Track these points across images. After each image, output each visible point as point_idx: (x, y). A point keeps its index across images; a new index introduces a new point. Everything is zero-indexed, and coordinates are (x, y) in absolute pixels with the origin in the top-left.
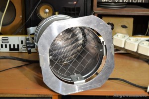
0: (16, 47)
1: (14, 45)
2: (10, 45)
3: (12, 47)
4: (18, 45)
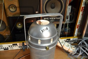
0: (7, 48)
1: (6, 48)
2: (4, 48)
3: (5, 48)
4: (8, 48)
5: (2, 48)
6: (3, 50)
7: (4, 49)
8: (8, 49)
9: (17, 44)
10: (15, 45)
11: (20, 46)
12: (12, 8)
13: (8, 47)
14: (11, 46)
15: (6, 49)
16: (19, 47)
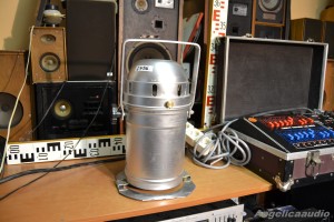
0: (30, 157)
1: (27, 155)
2: (21, 156)
3: (24, 157)
4: (33, 155)
5: (16, 157)
6: (18, 161)
7: (22, 160)
8: (32, 159)
9: (58, 144)
10: (54, 145)
11: (67, 150)
12: (49, 64)
13: (35, 152)
14: (43, 150)
15: (28, 159)
16: (65, 153)
